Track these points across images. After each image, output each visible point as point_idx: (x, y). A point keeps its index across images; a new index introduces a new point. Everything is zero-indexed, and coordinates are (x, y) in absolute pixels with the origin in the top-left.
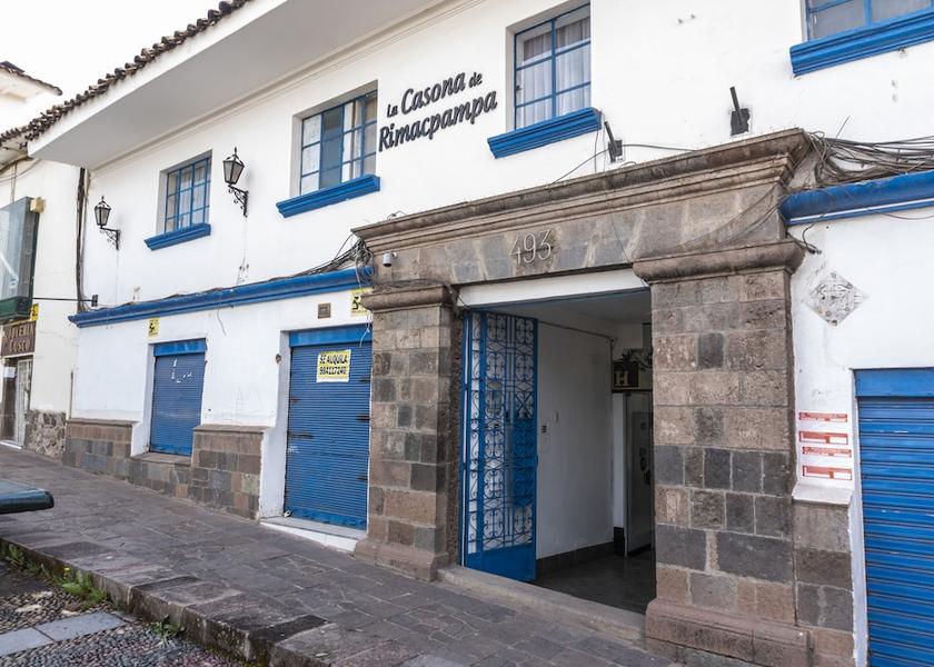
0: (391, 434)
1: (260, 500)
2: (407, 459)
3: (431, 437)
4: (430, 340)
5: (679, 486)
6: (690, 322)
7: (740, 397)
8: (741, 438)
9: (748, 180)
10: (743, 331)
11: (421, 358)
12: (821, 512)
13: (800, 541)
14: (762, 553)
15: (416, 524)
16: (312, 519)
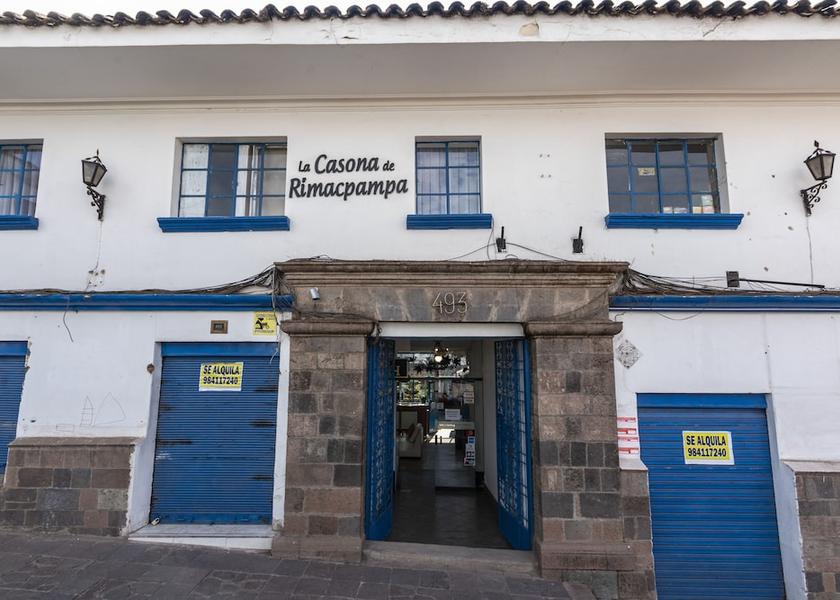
0: (312, 441)
1: (127, 515)
2: (330, 461)
3: (355, 443)
4: (354, 363)
5: (557, 467)
6: (561, 363)
7: (591, 411)
8: (591, 435)
9: (594, 284)
10: (592, 371)
11: (345, 378)
12: (634, 475)
13: (624, 493)
14: (606, 502)
15: (340, 516)
16: (192, 522)
